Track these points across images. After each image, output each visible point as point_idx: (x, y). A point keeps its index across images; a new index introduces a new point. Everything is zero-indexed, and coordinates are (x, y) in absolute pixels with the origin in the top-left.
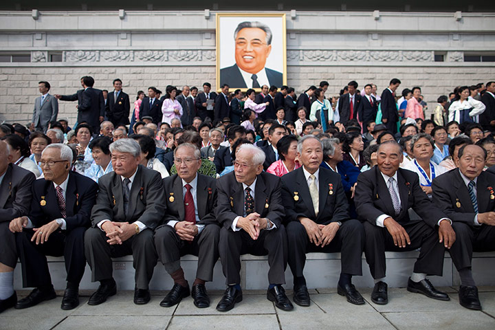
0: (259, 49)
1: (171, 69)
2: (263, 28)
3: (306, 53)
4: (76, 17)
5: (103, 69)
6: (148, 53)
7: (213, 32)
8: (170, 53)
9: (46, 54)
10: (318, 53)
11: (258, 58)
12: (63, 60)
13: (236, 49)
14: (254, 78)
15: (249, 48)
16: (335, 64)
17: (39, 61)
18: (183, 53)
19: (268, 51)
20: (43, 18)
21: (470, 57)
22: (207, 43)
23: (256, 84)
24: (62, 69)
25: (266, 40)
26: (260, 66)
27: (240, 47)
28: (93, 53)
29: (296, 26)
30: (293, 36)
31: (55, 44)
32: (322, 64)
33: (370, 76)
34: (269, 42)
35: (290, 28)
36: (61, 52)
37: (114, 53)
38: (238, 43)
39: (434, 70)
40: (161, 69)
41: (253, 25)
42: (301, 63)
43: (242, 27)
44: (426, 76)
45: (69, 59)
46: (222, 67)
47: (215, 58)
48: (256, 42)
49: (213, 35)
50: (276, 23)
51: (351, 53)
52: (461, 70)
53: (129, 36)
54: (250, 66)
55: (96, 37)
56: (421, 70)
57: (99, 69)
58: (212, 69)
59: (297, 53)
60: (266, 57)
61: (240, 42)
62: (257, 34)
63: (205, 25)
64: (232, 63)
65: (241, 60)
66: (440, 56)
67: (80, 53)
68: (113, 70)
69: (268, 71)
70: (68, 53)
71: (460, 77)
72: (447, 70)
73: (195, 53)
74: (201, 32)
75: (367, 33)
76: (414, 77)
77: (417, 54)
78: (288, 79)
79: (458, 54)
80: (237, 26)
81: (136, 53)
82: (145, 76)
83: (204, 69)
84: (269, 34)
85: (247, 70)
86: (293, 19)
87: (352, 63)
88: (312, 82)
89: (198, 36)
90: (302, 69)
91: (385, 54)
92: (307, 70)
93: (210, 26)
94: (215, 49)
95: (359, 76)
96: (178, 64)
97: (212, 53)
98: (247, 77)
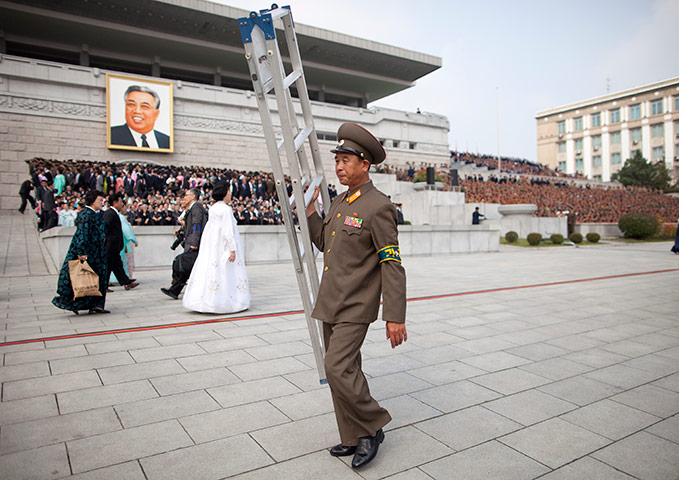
0: (148, 112)
1: (57, 120)
2: (152, 94)
3: (190, 119)
6: (30, 101)
7: (103, 90)
8: (55, 104)
10: (200, 120)
11: (147, 120)
13: (127, 110)
14: (144, 138)
15: (139, 110)
16: (214, 131)
18: (70, 106)
19: (156, 114)
22: (96, 99)
23: (145, 144)
25: (155, 105)
26: (149, 127)
27: (130, 109)
29: (181, 94)
30: (178, 103)
32: (204, 130)
33: (242, 144)
34: (158, 107)
35: (177, 96)
38: (128, 105)
40: (45, 119)
41: (142, 89)
42: (185, 128)
43: (131, 90)
46: (113, 125)
47: (106, 115)
48: (145, 106)
49: (101, 93)
50: (164, 89)
51: (228, 123)
53: (5, 80)
54: (140, 126)
58: (102, 125)
59: (181, 118)
60: (154, 121)
61: (130, 103)
63: (93, 82)
64: (122, 122)
65: (131, 120)
73: (83, 107)
74: (89, 88)
75: (241, 107)
78: (175, 141)
80: (126, 89)
81: (15, 100)
82: (26, 125)
83: (92, 125)
84: (157, 100)
85: (137, 130)
86: (179, 88)
87: (228, 132)
88: (194, 146)
89: (85, 92)
90: (186, 133)
91: (254, 126)
92: (190, 133)
93: (100, 84)
94: (105, 106)
95: (234, 143)
96: (64, 116)
97: (101, 110)
98: (137, 137)
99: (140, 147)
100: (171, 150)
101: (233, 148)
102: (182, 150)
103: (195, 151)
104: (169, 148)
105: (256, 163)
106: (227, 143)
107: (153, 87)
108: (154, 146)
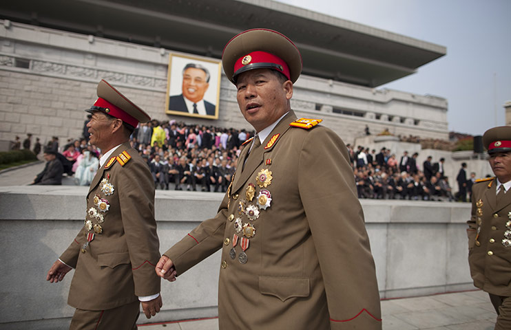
0: (200, 85)
1: (129, 89)
2: (205, 70)
3: (232, 92)
4: (47, 34)
5: (69, 82)
6: (111, 74)
7: (166, 67)
8: (129, 77)
9: (13, 60)
11: (199, 91)
12: (30, 67)
13: (183, 82)
14: (195, 106)
15: (193, 83)
17: (5, 65)
18: (140, 79)
19: (206, 87)
20: (15, 29)
21: (336, 110)
22: (160, 74)
23: (196, 111)
24: (28, 76)
25: (206, 80)
26: (200, 98)
27: (186, 82)
28: (60, 67)
31: (22, 52)
34: (208, 81)
36: (29, 60)
37: (80, 70)
38: (185, 79)
42: (228, 99)
43: (189, 66)
45: (36, 68)
47: (167, 87)
48: (198, 80)
49: (165, 69)
50: (214, 67)
52: (330, 118)
53: (94, 57)
54: (193, 96)
55: (64, 53)
56: (307, 114)
57: (65, 81)
58: (162, 95)
59: (226, 91)
60: (204, 92)
61: (186, 77)
63: (160, 60)
65: (187, 91)
66: (318, 107)
67: (48, 65)
68: (78, 83)
69: (206, 102)
70: (36, 63)
71: (329, 122)
72: (322, 116)
73: (149, 80)
74: (156, 65)
77: (305, 103)
78: (220, 110)
79: (329, 107)
81: (100, 73)
83: (156, 94)
84: (208, 75)
88: (235, 114)
89: (152, 67)
93: (164, 61)
94: (167, 79)
96: (135, 86)
97: (164, 83)
99: (191, 113)
100: (216, 117)
102: (225, 118)
103: (235, 119)
104: (214, 114)
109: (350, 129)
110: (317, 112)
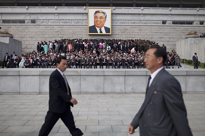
0: (102, 20)
1: (72, 26)
2: (104, 13)
3: (118, 21)
4: (40, 9)
5: (50, 26)
6: (65, 21)
7: (87, 14)
8: (72, 21)
9: (30, 21)
10: (122, 21)
11: (102, 23)
12: (36, 23)
13: (94, 20)
14: (100, 30)
15: (99, 20)
16: (128, 25)
17: (28, 23)
18: (76, 21)
19: (105, 20)
20: (29, 9)
21: (175, 23)
22: (85, 17)
23: (101, 32)
24: (35, 26)
25: (105, 17)
26: (102, 26)
27: (96, 19)
28: (46, 21)
29: (115, 12)
30: (114, 15)
31: (33, 17)
32: (124, 25)
33: (140, 29)
34: (106, 18)
35: (112, 13)
36: (35, 20)
37: (53, 21)
38: (95, 18)
39: (162, 27)
40: (69, 26)
41: (100, 12)
42: (116, 25)
43: (96, 12)
44: (159, 29)
45: (38, 22)
47: (88, 23)
48: (101, 18)
50: (108, 11)
51: (134, 21)
52: (171, 27)
53: (58, 15)
54: (99, 25)
55: (47, 15)
56: (157, 27)
57: (48, 26)
58: (86, 26)
59: (115, 21)
60: (104, 23)
61: (96, 17)
62: (102, 15)
63: (84, 11)
64: (93, 24)
65: (96, 23)
66: (164, 22)
67: (42, 21)
68: (53, 26)
69: (105, 27)
70: (37, 20)
71: (171, 29)
72: (167, 27)
73: (80, 21)
74: (83, 14)
75: (139, 14)
76: (155, 29)
77: (156, 21)
78: (112, 30)
79: (170, 22)
80: (94, 12)
81: (61, 21)
82: (64, 28)
83: (83, 26)
84: (105, 15)
85: (98, 27)
86: (114, 9)
87: (134, 25)
88: (120, 31)
89: (81, 15)
90: (117, 26)
91: (145, 21)
92: (118, 26)
93: (86, 12)
94: (87, 20)
95: (136, 29)
96: (75, 24)
97: (86, 21)
98: (98, 29)
99: (99, 33)
100: (110, 34)
101: (136, 31)
102: (115, 33)
103: (120, 33)
104: (110, 33)
105: (146, 36)
106: (133, 29)
107: (104, 10)
108: (104, 32)
109: (183, 31)
110: (163, 25)
